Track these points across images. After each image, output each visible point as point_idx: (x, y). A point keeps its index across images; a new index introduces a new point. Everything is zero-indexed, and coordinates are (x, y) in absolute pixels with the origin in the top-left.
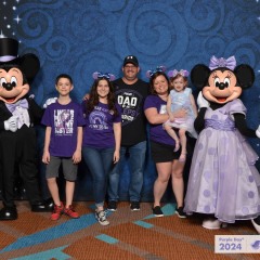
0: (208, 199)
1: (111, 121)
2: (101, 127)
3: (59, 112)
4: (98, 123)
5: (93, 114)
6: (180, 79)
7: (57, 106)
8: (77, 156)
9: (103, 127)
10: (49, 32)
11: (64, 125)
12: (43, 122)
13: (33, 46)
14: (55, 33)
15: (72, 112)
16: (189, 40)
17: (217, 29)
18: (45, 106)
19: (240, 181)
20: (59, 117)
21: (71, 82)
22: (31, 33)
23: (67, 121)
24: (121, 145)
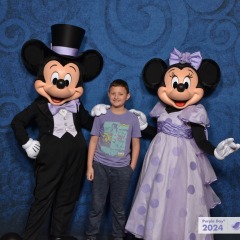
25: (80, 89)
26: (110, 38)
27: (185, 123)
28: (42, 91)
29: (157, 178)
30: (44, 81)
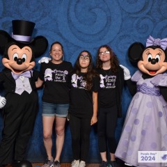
25: (33, 63)
26: (71, 29)
27: (155, 86)
28: (7, 65)
29: (136, 122)
30: (8, 59)
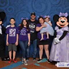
0: (58, 57)
1: (27, 33)
2: (24, 34)
3: (11, 29)
4: (23, 33)
5: (22, 30)
6: (47, 19)
7: (10, 28)
8: (17, 43)
9: (25, 34)
10: (8, 5)
11: (13, 34)
12: (6, 33)
13: (3, 9)
14: (10, 5)
15: (15, 29)
16: (51, 7)
17: (60, 4)
18: (6, 28)
19: (68, 51)
20: (11, 31)
21: (15, 20)
22: (2, 5)
23: (14, 32)
24: (30, 40)
